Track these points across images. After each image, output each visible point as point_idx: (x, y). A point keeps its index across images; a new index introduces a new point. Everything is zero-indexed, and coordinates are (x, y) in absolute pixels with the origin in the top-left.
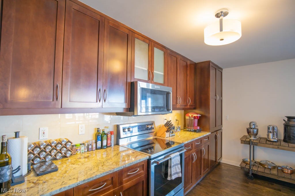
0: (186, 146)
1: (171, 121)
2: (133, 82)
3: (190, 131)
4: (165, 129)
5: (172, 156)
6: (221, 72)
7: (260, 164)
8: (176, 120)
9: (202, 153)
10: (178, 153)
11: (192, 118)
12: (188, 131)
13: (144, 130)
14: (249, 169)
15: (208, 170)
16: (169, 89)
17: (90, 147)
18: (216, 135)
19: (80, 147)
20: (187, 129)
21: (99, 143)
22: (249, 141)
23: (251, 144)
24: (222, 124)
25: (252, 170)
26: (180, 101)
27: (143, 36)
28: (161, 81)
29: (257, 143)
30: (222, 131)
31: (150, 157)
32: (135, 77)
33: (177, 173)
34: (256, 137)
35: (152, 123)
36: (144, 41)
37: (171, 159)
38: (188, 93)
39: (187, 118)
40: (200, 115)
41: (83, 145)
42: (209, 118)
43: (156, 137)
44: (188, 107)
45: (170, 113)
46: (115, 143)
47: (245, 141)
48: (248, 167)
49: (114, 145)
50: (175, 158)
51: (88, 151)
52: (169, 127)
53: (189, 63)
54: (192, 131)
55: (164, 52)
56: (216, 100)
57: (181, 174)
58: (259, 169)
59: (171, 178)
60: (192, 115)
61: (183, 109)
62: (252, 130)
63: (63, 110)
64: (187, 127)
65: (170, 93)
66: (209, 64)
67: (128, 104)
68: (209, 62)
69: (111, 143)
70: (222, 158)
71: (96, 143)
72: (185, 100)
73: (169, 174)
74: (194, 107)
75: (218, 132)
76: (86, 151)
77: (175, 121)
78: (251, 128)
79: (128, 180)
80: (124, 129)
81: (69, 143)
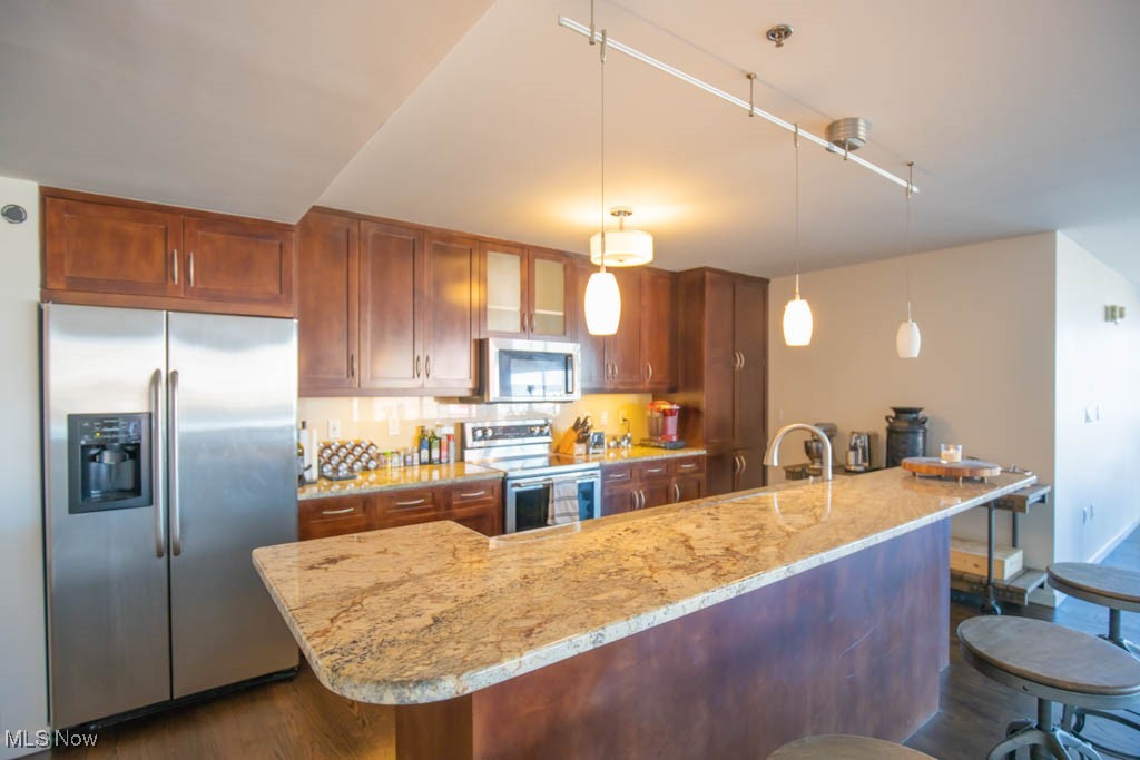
2: (482, 339)
3: (659, 447)
8: (624, 420)
11: (660, 414)
17: (409, 459)
18: (734, 460)
19: (391, 457)
21: (425, 453)
22: (801, 473)
24: (765, 432)
26: (614, 373)
31: (506, 474)
32: (486, 330)
33: (568, 514)
36: (508, 252)
37: (553, 484)
38: (646, 351)
40: (678, 405)
41: (396, 454)
42: (703, 416)
46: (459, 457)
47: (792, 473)
49: (455, 461)
51: (405, 465)
52: (581, 431)
53: (647, 274)
55: (565, 265)
56: (734, 366)
63: (362, 393)
65: (575, 356)
66: (703, 277)
68: (702, 270)
69: (448, 457)
71: (419, 451)
72: (634, 368)
73: (550, 514)
75: (742, 451)
76: (402, 464)
77: (621, 422)
79: (461, 506)
80: (474, 430)
81: (373, 448)
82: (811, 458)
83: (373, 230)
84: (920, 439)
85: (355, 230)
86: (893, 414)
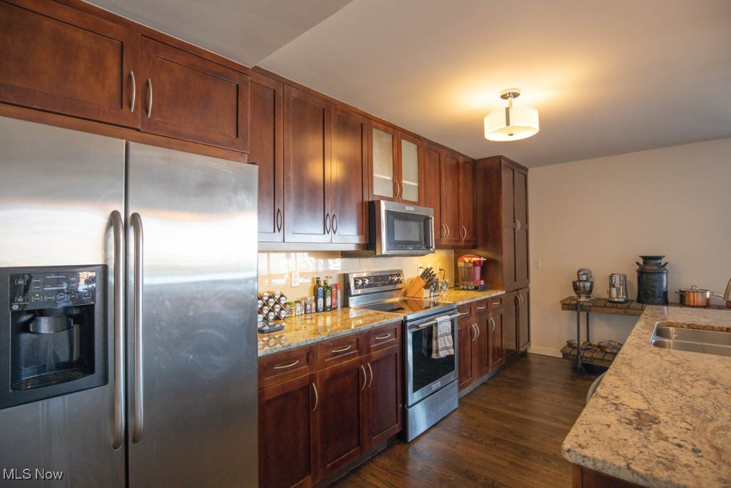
0: (460, 308)
1: (432, 268)
2: (373, 202)
3: (468, 289)
4: (423, 282)
5: (439, 319)
6: (524, 176)
7: (599, 347)
8: (440, 270)
9: (490, 327)
10: (448, 317)
11: (471, 265)
12: (463, 289)
13: (387, 285)
14: (576, 356)
15: (502, 361)
16: (429, 212)
17: (308, 307)
18: (516, 297)
19: (295, 306)
20: (461, 287)
21: (320, 301)
22: (576, 305)
23: (579, 310)
24: (528, 277)
25: (582, 357)
26: (447, 233)
27: (384, 123)
28: (414, 198)
29: (590, 306)
30: (529, 289)
31: (405, 317)
32: (374, 194)
33: (446, 348)
34: (589, 297)
35: (399, 274)
36: (385, 131)
37: (436, 324)
38: (462, 217)
39: (461, 264)
40: (485, 258)
41: (298, 304)
42: (502, 266)
43: (406, 298)
44: (463, 244)
45: (431, 253)
46: (343, 304)
47: (567, 305)
48: (575, 352)
49: (341, 307)
50: (444, 324)
51: (305, 313)
52: (428, 278)
53: (461, 160)
54: (470, 290)
55: (418, 146)
56: (515, 230)
57: (452, 350)
58: (595, 355)
59: (437, 355)
60: (470, 259)
61: (452, 247)
62: (581, 284)
64: (460, 282)
65: (431, 218)
66: (500, 163)
67: (366, 237)
68: (500, 158)
69: (336, 304)
70: (530, 345)
71: (316, 301)
72: (456, 230)
73: (434, 349)
74: (472, 244)
75: (520, 291)
76: (303, 312)
78: (581, 281)
79: (377, 348)
80: (356, 280)
81: (283, 298)
82: (578, 294)
83: (294, 94)
84: (665, 277)
85: (280, 92)
86: (641, 262)
